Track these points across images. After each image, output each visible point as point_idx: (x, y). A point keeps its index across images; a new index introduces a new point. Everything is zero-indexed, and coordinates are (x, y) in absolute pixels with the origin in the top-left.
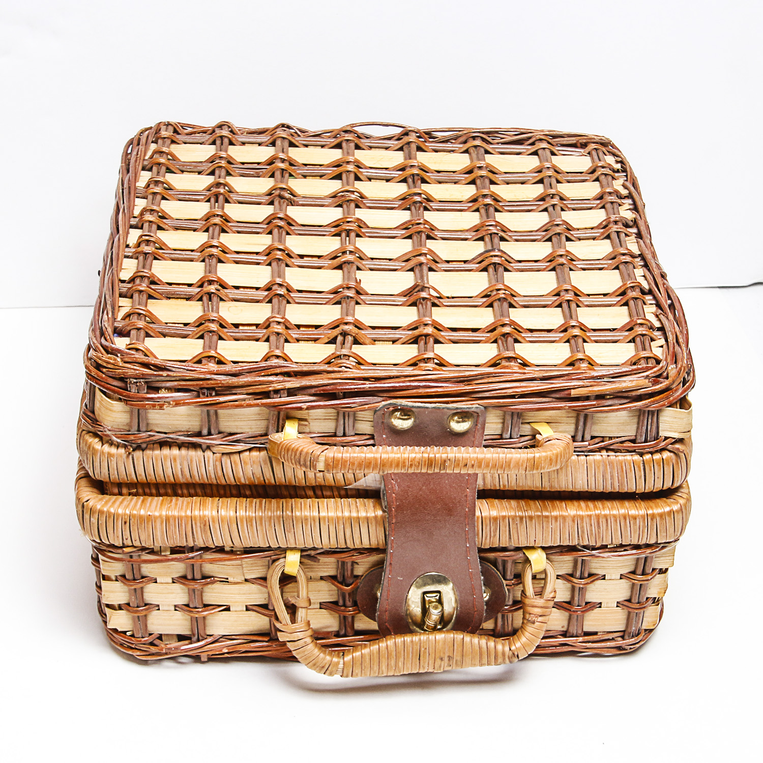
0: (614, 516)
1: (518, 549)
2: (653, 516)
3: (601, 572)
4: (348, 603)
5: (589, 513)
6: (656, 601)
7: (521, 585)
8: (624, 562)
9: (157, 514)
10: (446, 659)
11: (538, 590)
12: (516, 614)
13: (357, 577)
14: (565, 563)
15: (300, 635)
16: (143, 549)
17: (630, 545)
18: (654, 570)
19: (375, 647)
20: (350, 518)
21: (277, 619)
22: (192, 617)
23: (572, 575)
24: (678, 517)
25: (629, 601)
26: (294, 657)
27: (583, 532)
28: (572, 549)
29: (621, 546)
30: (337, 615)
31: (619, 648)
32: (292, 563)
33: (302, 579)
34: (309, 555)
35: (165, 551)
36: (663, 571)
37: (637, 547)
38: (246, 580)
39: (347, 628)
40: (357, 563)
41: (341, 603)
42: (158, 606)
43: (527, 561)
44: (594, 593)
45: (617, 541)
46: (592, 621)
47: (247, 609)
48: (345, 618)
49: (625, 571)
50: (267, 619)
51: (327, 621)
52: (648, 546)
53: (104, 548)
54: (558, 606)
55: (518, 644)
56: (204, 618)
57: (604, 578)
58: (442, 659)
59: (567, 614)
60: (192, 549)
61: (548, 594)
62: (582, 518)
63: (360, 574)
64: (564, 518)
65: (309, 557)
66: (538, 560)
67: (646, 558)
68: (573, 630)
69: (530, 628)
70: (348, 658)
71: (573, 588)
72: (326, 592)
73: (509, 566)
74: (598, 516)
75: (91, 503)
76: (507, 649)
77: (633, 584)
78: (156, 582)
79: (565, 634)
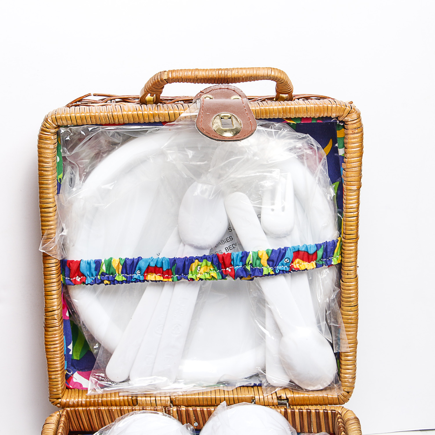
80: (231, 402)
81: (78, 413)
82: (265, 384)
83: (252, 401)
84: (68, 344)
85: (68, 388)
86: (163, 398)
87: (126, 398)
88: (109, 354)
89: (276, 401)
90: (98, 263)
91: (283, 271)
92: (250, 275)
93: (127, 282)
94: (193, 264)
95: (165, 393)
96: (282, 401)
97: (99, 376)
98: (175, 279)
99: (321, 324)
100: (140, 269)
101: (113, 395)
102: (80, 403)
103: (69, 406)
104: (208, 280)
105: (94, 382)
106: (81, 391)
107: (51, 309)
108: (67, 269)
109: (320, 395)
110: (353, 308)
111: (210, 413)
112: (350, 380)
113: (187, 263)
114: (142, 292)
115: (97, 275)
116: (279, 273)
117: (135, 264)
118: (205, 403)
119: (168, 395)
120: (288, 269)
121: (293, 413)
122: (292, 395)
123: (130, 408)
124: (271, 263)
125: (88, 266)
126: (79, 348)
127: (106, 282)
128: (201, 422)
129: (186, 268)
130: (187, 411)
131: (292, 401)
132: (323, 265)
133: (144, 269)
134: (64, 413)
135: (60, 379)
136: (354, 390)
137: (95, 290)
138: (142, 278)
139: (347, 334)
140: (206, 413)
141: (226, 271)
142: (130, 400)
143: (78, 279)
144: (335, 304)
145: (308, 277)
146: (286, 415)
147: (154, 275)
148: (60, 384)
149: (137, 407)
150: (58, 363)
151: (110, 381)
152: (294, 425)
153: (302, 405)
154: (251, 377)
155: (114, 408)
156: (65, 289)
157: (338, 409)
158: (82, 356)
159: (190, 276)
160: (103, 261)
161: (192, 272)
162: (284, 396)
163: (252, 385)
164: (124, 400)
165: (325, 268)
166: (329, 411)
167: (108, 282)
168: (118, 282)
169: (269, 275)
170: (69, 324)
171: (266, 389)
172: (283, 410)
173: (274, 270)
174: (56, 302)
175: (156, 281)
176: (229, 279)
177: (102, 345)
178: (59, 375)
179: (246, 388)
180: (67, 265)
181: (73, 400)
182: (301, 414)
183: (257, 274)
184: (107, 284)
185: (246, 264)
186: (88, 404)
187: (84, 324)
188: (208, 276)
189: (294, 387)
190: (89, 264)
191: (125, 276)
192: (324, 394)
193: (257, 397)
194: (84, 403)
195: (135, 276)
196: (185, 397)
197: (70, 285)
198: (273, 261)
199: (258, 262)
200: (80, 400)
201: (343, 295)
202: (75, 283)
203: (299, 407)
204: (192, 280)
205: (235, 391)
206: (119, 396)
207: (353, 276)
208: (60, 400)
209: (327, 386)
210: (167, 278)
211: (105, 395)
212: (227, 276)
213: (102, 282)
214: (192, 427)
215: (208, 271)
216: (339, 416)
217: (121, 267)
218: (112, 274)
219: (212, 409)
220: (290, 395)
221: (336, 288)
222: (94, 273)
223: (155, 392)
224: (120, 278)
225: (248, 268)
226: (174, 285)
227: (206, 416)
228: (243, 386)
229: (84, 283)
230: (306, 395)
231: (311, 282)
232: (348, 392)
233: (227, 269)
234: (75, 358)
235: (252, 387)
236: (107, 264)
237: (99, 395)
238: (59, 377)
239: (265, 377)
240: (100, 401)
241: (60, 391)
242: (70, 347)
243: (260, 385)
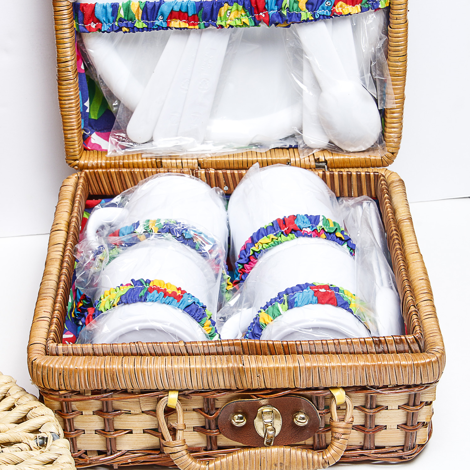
0: (391, 365)
1: (326, 389)
2: (418, 365)
3: (384, 404)
4: (213, 426)
5: (374, 363)
6: (424, 425)
7: (329, 414)
8: (401, 397)
9: (81, 368)
10: (279, 465)
11: (341, 417)
12: (327, 433)
13: (217, 409)
14: (359, 398)
15: (179, 449)
16: (73, 392)
17: (403, 385)
18: (421, 402)
19: (230, 458)
20: (211, 369)
21: (164, 439)
22: (106, 438)
23: (364, 407)
24: (436, 366)
25: (406, 424)
26: (175, 465)
27: (370, 376)
28: (363, 388)
29: (397, 386)
30: (205, 436)
31: (401, 458)
32: (173, 399)
33: (179, 410)
34: (184, 394)
35: (88, 393)
36: (429, 404)
37: (408, 387)
38: (143, 412)
39: (212, 443)
40: (217, 399)
41: (207, 427)
42: (84, 431)
43: (333, 397)
44: (381, 418)
45: (394, 383)
46: (381, 439)
47: (144, 432)
48: (210, 437)
49: (401, 403)
50: (158, 439)
51: (197, 440)
52: (416, 386)
53: (47, 392)
54: (356, 428)
55: (329, 455)
56: (115, 438)
57: (387, 408)
58: (276, 465)
59: (363, 434)
60: (106, 391)
61: (348, 419)
62: (368, 367)
63: (220, 407)
64: (356, 367)
65: (184, 395)
66: (340, 395)
67: (415, 395)
68: (368, 445)
69: (336, 443)
70: (212, 465)
71: (366, 416)
72: (195, 420)
73: (321, 401)
74: (379, 366)
75: (37, 361)
76: (321, 458)
77: (408, 413)
78: (82, 414)
79: (362, 448)
80: (264, 164)
81: (97, 176)
82: (302, 146)
83: (288, 163)
84: (84, 101)
85: (86, 149)
86: (189, 161)
87: (150, 160)
88: (129, 113)
89: (313, 164)
90: (115, 7)
91: (324, 15)
92: (287, 21)
93: (148, 29)
94: (222, 8)
95: (192, 155)
96: (320, 164)
97: (119, 136)
98: (202, 26)
99: (365, 76)
100: (162, 15)
101: (135, 157)
102: (99, 165)
103: (88, 168)
104: (239, 28)
105: (114, 143)
106: (100, 153)
107: (64, 59)
108: (80, 13)
109: (362, 156)
110: (402, 59)
111: (241, 176)
112: (396, 140)
113: (215, 7)
114: (165, 41)
115: (114, 21)
116: (319, 18)
117: (157, 8)
118: (236, 166)
119: (195, 157)
120: (329, 14)
121: (332, 176)
122: (332, 157)
123: (154, 170)
124: (310, 7)
125: (104, 10)
126: (97, 106)
127: (124, 29)
128: (232, 186)
129: (215, 13)
130: (216, 175)
131: (331, 163)
132: (368, 9)
133: (167, 14)
134: (83, 175)
135: (76, 139)
136: (400, 151)
137: (112, 39)
138: (165, 25)
139: (393, 89)
140: (236, 176)
141: (259, 16)
142: (154, 163)
143: (93, 26)
144: (381, 54)
145: (352, 23)
146: (324, 178)
147: (178, 21)
148: (77, 145)
149: (162, 170)
150: (74, 121)
151: (132, 142)
152: (333, 188)
153: (342, 168)
154: (286, 139)
155: (137, 170)
156: (79, 36)
157: (381, 171)
158: (100, 116)
159: (219, 23)
160: (120, 5)
161: (221, 17)
162: (322, 159)
163: (288, 146)
164: (147, 162)
165: (371, 13)
166: (372, 174)
167: (127, 30)
168: (138, 30)
169: (307, 20)
170: (84, 78)
171: (303, 151)
172: (321, 173)
173: (314, 15)
174: (69, 52)
175: (181, 29)
176: (263, 25)
177: (122, 101)
178: (75, 135)
179: (280, 150)
180: (81, 9)
181: (91, 162)
182: (341, 176)
183: (294, 19)
184: (126, 32)
185: (281, 9)
186: (108, 166)
187: (101, 79)
188: (239, 23)
189: (333, 148)
190: (105, 7)
191: (145, 23)
192: (366, 156)
193: (293, 160)
194: (103, 165)
195: (157, 23)
196: (214, 159)
197: (84, 32)
198: (312, 4)
199: (295, 6)
200: (99, 161)
201: (390, 43)
202: (90, 30)
203: (338, 170)
204: (221, 27)
205: (269, 154)
206: (142, 158)
207: (402, 21)
208: (77, 162)
209: (369, 146)
210: (193, 24)
211: (126, 157)
212: (260, 22)
213: (120, 29)
214: (222, 191)
215: (239, 16)
216: (382, 178)
217: (141, 11)
218: (131, 20)
219: (244, 172)
220: (329, 157)
221: (383, 35)
222: (111, 19)
223: (181, 154)
224: (140, 24)
225: (285, 12)
226: (201, 33)
227: (237, 179)
228: (278, 148)
229: (100, 30)
230: (346, 157)
231: (355, 29)
232: (393, 153)
233: (261, 14)
234: (93, 117)
235: (288, 149)
236: (125, 7)
237: (120, 157)
238: (75, 137)
239: (302, 138)
240: (121, 164)
241: (78, 152)
242: (87, 104)
243: (296, 147)
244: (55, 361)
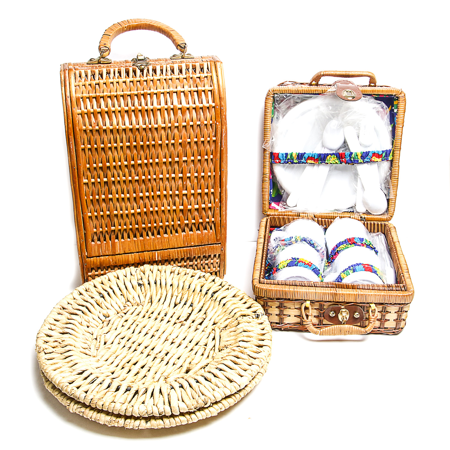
0: (394, 295)
1: (368, 303)
2: (404, 296)
3: (390, 311)
4: (322, 316)
5: (387, 294)
6: (404, 320)
7: (368, 313)
8: (395, 308)
9: (274, 289)
10: (348, 332)
11: (373, 315)
12: (366, 321)
13: (324, 309)
14: (380, 308)
15: (309, 323)
16: (269, 298)
17: (398, 303)
18: (404, 311)
20: (324, 293)
21: (303, 319)
22: (280, 318)
23: (382, 311)
24: (411, 296)
25: (397, 319)
26: (308, 330)
27: (385, 299)
28: (382, 304)
29: (395, 304)
30: (318, 319)
31: (394, 332)
32: (308, 304)
33: (310, 308)
34: (312, 302)
35: (275, 299)
36: (406, 312)
37: (400, 304)
38: (295, 308)
39: (321, 322)
40: (325, 305)
41: (320, 316)
42: (271, 314)
43: (370, 306)
44: (388, 317)
45: (394, 302)
46: (387, 325)
47: (295, 316)
48: (321, 320)
49: (396, 311)
50: (300, 319)
51: (316, 321)
52: (402, 304)
53: (259, 297)
54: (378, 320)
55: (367, 329)
56: (283, 318)
57: (390, 312)
58: (347, 332)
59: (380, 322)
60: (282, 299)
61: (375, 315)
62: (385, 295)
63: (325, 308)
64: (380, 295)
65: (313, 303)
66: (373, 306)
67: (402, 307)
68: (381, 327)
69: (370, 324)
70: (322, 330)
71: (382, 315)
72: (315, 313)
73: (365, 308)
74: (389, 295)
75: (256, 286)
76: (364, 330)
77: (398, 315)
78: (272, 307)
79: (379, 328)
80: (341, 217)
81: (274, 218)
82: (355, 212)
83: (350, 217)
84: (271, 190)
85: (270, 208)
86: (311, 215)
87: (295, 214)
88: (288, 195)
89: (360, 219)
90: (287, 154)
91: (367, 161)
92: (353, 163)
93: (298, 163)
94: (328, 156)
95: (312, 213)
96: (362, 219)
97: (283, 204)
98: (320, 163)
99: (382, 185)
100: (305, 158)
101: (289, 212)
102: (275, 215)
103: (271, 215)
104: (334, 164)
105: (281, 206)
106: (275, 210)
107: (265, 173)
108: (273, 156)
109: (379, 217)
110: (397, 180)
111: (331, 222)
112: (393, 211)
113: (325, 156)
114: (304, 168)
115: (286, 160)
116: (365, 162)
117: (303, 155)
118: (329, 218)
119: (313, 213)
120: (369, 161)
121: (367, 224)
122: (367, 217)
123: (297, 217)
124: (362, 158)
125: (282, 155)
126: (275, 192)
127: (289, 163)
128: (327, 226)
129: (325, 158)
130: (322, 221)
131: (367, 219)
132: (384, 160)
133: (306, 158)
134: (269, 218)
135: (267, 204)
136: (394, 216)
137: (284, 166)
138: (305, 162)
139: (393, 191)
140: (329, 221)
141: (342, 160)
142: (297, 215)
143: (277, 161)
144: (389, 177)
145: (378, 165)
146: (364, 224)
147: (311, 160)
148: (267, 207)
149: (300, 217)
150: (267, 197)
151: (288, 206)
152: (367, 228)
153: (371, 221)
154: (349, 208)
155: (290, 217)
156: (271, 164)
157: (386, 223)
158: (276, 195)
159: (326, 162)
160: (289, 154)
161: (327, 160)
162: (363, 217)
163: (350, 211)
164: (294, 214)
165: (385, 162)
166: (383, 224)
167: (290, 163)
168: (295, 163)
169: (361, 163)
170: (271, 181)
171: (356, 214)
172: (363, 222)
173: (363, 161)
174: (267, 171)
175: (311, 163)
176: (343, 164)
177: (285, 190)
178: (267, 202)
179: (347, 213)
180: (273, 154)
181: (272, 213)
182: (371, 224)
183: (356, 162)
184: (290, 164)
185: (351, 158)
186: (279, 215)
187: (278, 181)
188: (334, 162)
189: (368, 213)
190: (283, 155)
191: (298, 161)
192: (380, 217)
193: (352, 217)
194: (277, 214)
195: (302, 161)
196: (321, 215)
197: (274, 163)
198: (363, 157)
199: (357, 157)
200: (275, 213)
201: (392, 173)
202: (276, 163)
203: (370, 221)
204: (327, 163)
205: (342, 213)
206: (292, 213)
207: (397, 165)
208: (266, 213)
209: (382, 213)
210: (316, 162)
211: (286, 212)
212: (343, 162)
213: (288, 163)
214: (323, 227)
215: (335, 160)
216: (387, 225)
217: (296, 156)
218: (292, 159)
219: (332, 220)
220: (366, 216)
221: (389, 170)
222: (285, 159)
223: (307, 212)
224: (295, 161)
225: (352, 159)
226: (319, 166)
227: (330, 223)
228: (346, 212)
229: (280, 163)
230: (373, 217)
231: (378, 167)
232: (391, 216)
233: (343, 159)
234: (273, 196)
235: (350, 212)
236: (290, 155)
237: (283, 212)
238: (267, 203)
239: (355, 208)
240: (284, 214)
241: (267, 209)
242: (272, 191)
243: (353, 212)
244: (263, 286)
